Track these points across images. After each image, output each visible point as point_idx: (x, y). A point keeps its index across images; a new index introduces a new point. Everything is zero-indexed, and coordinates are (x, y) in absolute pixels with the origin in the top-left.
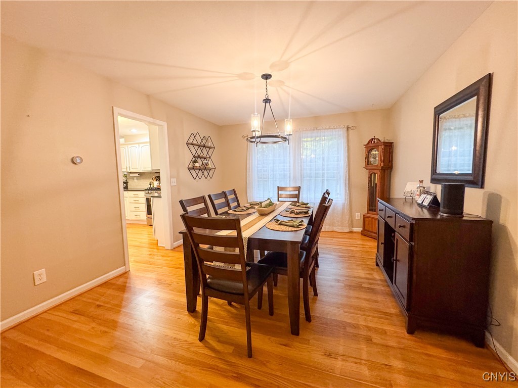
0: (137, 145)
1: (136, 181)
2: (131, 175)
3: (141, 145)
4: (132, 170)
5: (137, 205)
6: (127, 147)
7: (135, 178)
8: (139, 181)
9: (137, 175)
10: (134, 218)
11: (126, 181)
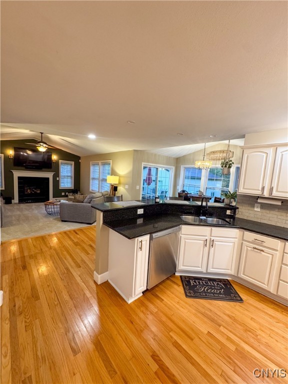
1: (257, 209)
2: (260, 201)
7: (258, 205)
8: (268, 211)
9: (278, 203)
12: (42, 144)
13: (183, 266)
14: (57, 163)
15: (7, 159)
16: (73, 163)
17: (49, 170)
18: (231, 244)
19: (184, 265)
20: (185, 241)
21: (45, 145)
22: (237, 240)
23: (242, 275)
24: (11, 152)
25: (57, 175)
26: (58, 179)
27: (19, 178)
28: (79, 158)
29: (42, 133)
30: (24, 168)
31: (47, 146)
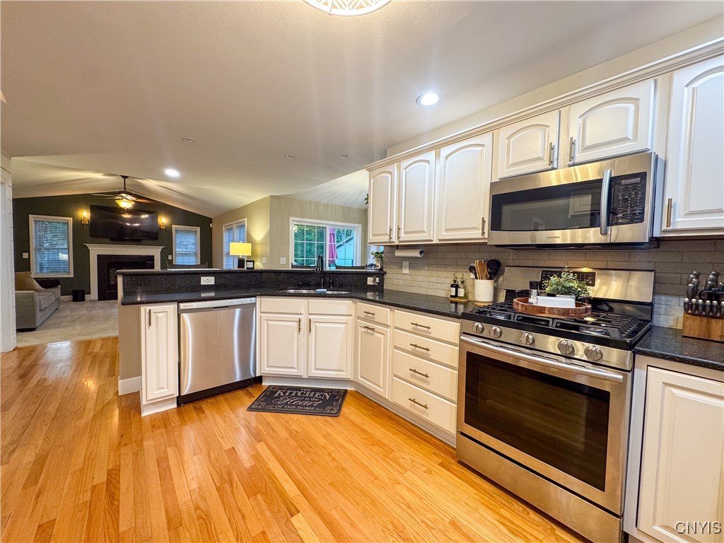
0: (431, 156)
1: (406, 271)
2: (398, 254)
3: (445, 151)
4: (406, 238)
5: (422, 365)
6: (399, 168)
7: (406, 263)
8: (417, 272)
9: (416, 254)
10: (406, 404)
11: (381, 269)
12: (124, 195)
13: (269, 367)
14: (168, 231)
15: (78, 225)
16: (198, 229)
17: (154, 242)
18: (342, 326)
19: (270, 365)
20: (268, 324)
21: (129, 197)
22: (350, 318)
23: (359, 378)
24: (85, 214)
25: (168, 251)
26: (170, 257)
27: (101, 258)
28: (210, 220)
29: (125, 177)
30: (108, 240)
31: (134, 199)
